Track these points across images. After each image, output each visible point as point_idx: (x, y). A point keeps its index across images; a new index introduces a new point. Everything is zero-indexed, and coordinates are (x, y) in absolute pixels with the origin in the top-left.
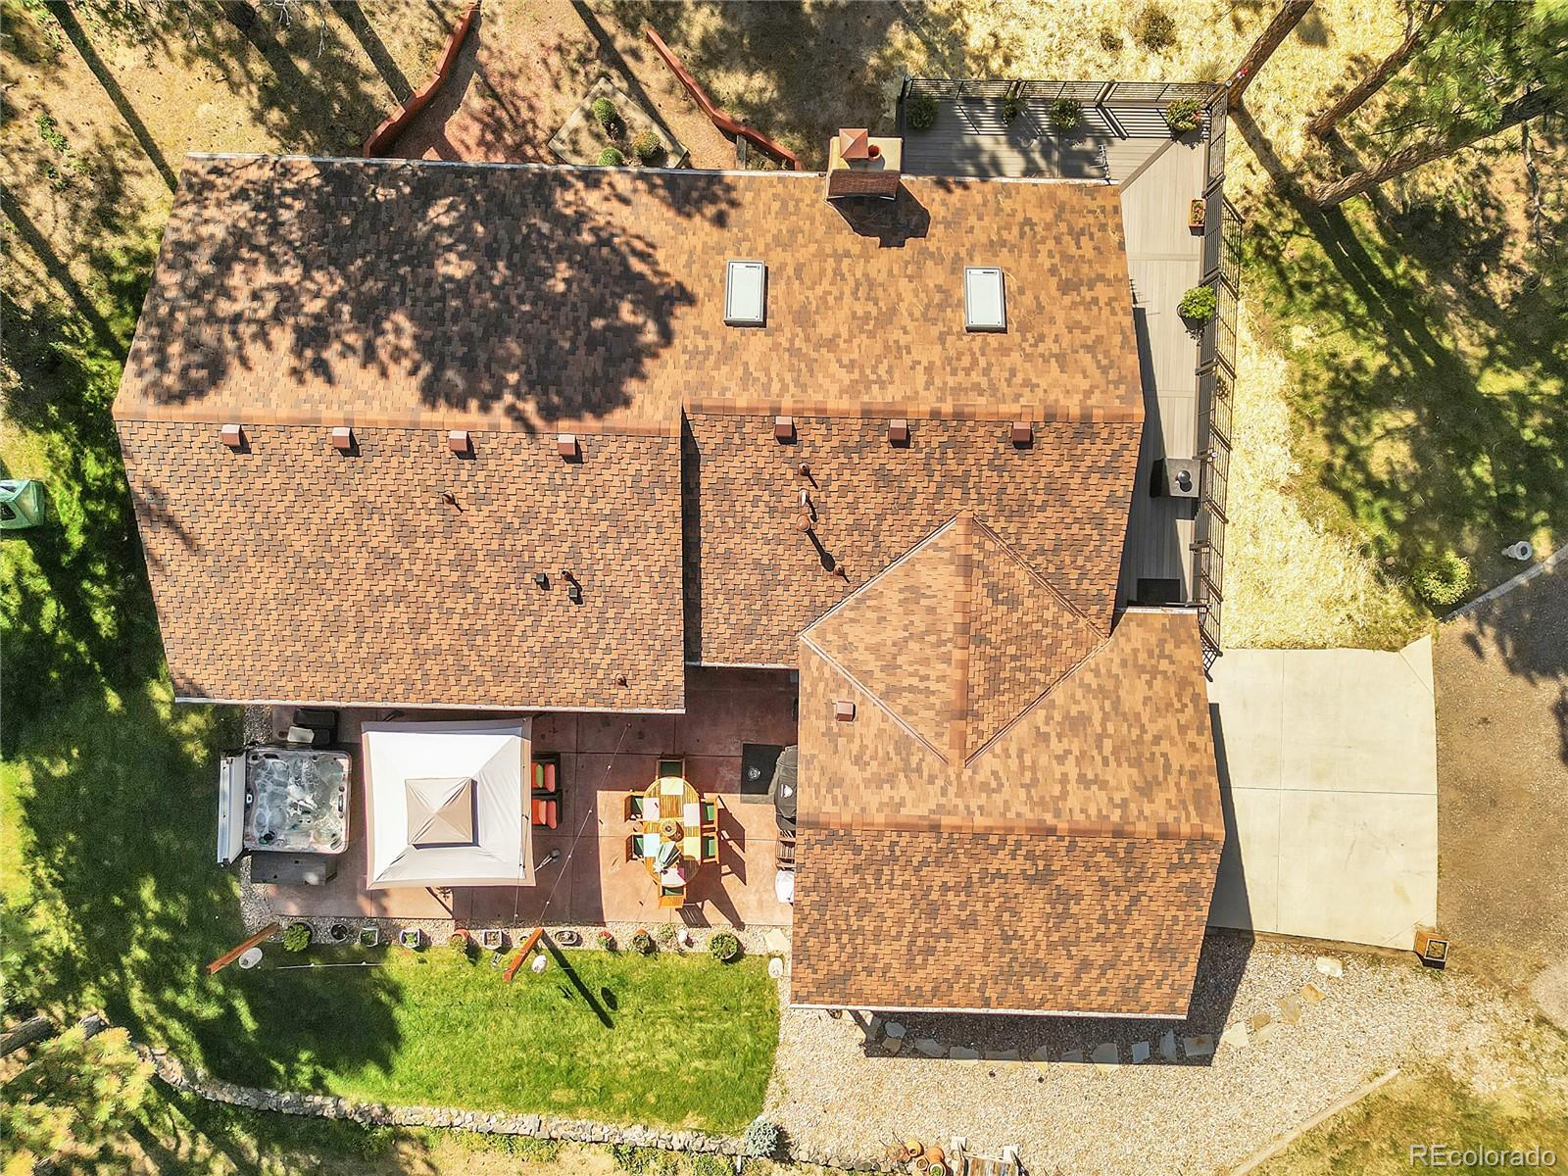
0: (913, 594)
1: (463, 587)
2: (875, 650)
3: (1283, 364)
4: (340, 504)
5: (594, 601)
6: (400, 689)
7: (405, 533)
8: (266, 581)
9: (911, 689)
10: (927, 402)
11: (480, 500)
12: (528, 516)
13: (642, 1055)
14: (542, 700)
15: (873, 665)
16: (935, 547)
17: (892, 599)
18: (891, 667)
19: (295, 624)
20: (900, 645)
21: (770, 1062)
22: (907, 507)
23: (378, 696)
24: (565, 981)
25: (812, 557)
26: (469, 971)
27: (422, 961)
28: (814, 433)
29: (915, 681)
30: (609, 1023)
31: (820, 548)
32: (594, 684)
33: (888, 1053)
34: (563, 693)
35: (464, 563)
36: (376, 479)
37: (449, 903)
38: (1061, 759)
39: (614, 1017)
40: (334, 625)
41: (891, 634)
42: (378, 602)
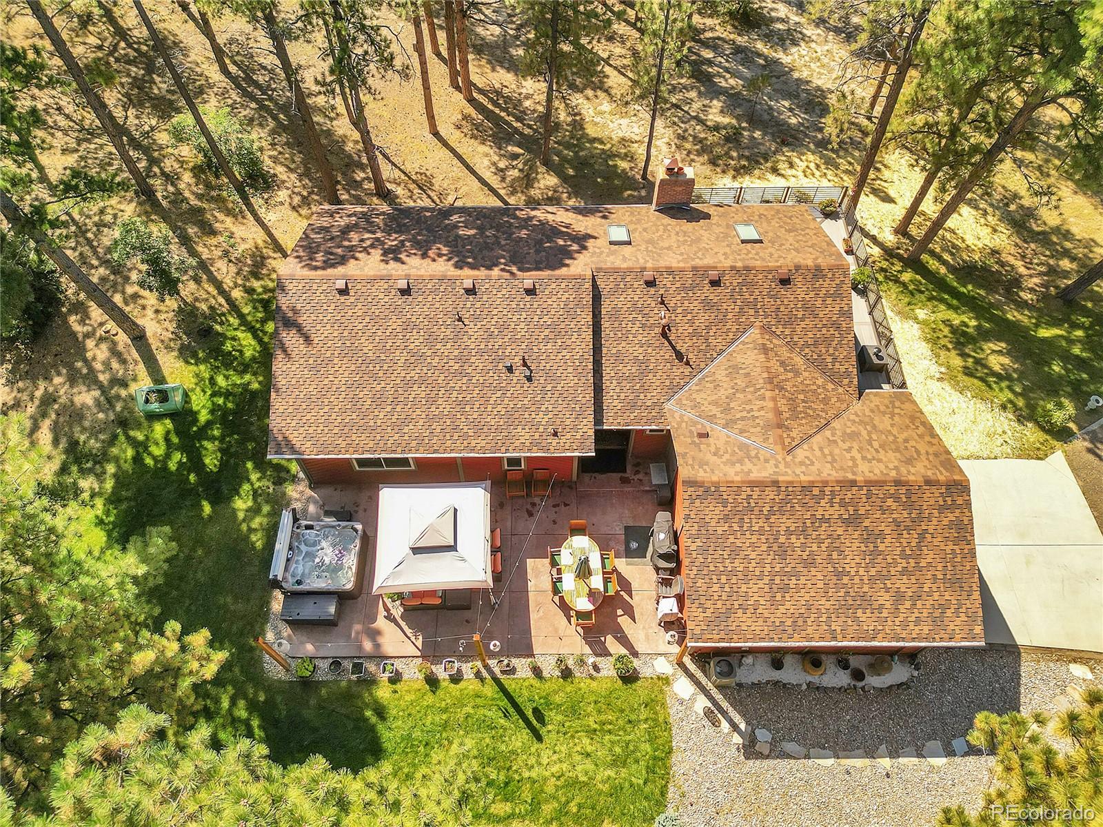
0: (734, 370)
1: (461, 373)
2: (715, 403)
3: (916, 326)
4: (395, 323)
5: (540, 379)
6: (414, 444)
7: (431, 340)
8: (342, 373)
9: (743, 419)
10: (728, 263)
11: (476, 318)
12: (503, 327)
13: (564, 766)
14: (503, 449)
15: (715, 410)
16: (744, 343)
17: (721, 374)
18: (727, 410)
19: (355, 401)
20: (730, 398)
21: (667, 768)
22: (723, 321)
23: (399, 449)
24: (504, 703)
25: (669, 354)
26: (430, 699)
27: (395, 692)
28: (665, 281)
29: (744, 414)
30: (539, 738)
31: (674, 348)
32: (537, 436)
33: (760, 756)
34: (517, 443)
35: (463, 360)
36: (417, 308)
37: (419, 643)
38: (849, 450)
39: (543, 731)
40: (378, 401)
41: (722, 393)
42: (409, 384)
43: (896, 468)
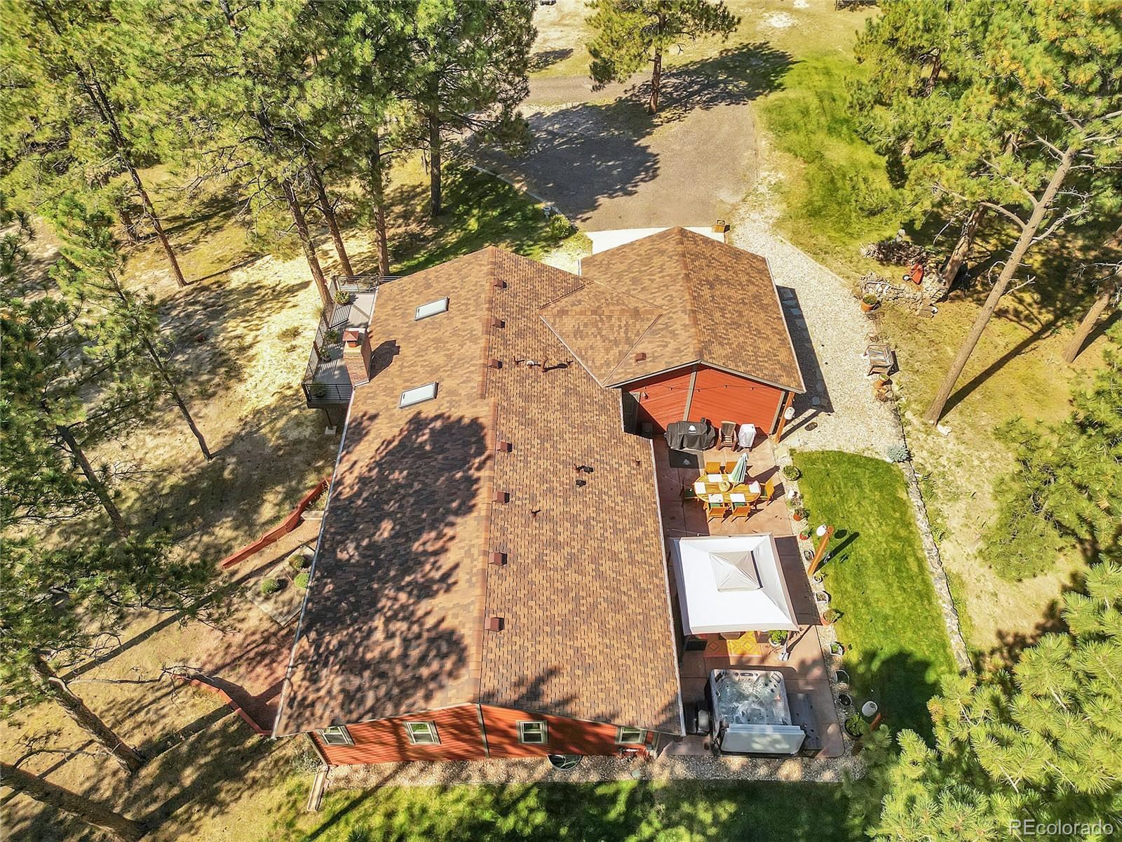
0: (578, 333)
1: (587, 524)
2: (607, 350)
4: (537, 576)
5: (589, 462)
6: (656, 581)
7: (556, 546)
8: (589, 638)
9: (626, 333)
10: (484, 314)
11: (533, 499)
12: (543, 480)
13: (872, 519)
14: (654, 506)
15: (616, 351)
16: (554, 324)
17: (581, 343)
18: (616, 343)
19: (619, 630)
20: (604, 339)
21: (853, 456)
22: (534, 331)
24: (837, 558)
25: (561, 372)
28: (497, 355)
29: (623, 330)
30: (856, 535)
31: (554, 368)
32: (640, 477)
33: (829, 403)
34: (648, 493)
35: (574, 520)
36: (523, 550)
37: (807, 623)
39: (850, 532)
40: (618, 607)
41: (599, 342)
42: (600, 575)
43: (671, 257)
